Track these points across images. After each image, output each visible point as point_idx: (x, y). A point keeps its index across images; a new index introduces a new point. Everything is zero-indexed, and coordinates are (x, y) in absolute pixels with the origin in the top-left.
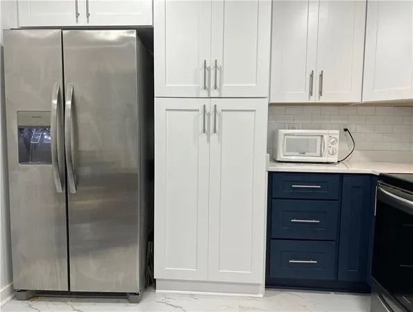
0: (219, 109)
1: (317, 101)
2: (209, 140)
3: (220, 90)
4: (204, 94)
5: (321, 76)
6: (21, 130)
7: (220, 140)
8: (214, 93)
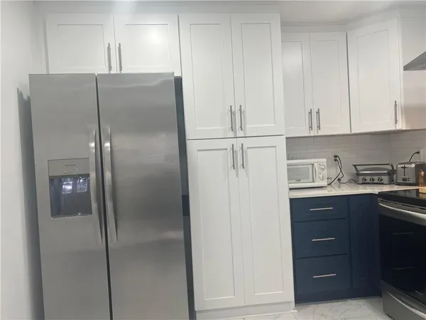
0: (245, 148)
1: (316, 134)
2: (237, 175)
3: (245, 131)
4: (231, 134)
5: (318, 112)
6: (52, 179)
7: (247, 175)
8: (240, 133)
